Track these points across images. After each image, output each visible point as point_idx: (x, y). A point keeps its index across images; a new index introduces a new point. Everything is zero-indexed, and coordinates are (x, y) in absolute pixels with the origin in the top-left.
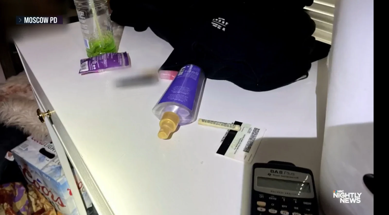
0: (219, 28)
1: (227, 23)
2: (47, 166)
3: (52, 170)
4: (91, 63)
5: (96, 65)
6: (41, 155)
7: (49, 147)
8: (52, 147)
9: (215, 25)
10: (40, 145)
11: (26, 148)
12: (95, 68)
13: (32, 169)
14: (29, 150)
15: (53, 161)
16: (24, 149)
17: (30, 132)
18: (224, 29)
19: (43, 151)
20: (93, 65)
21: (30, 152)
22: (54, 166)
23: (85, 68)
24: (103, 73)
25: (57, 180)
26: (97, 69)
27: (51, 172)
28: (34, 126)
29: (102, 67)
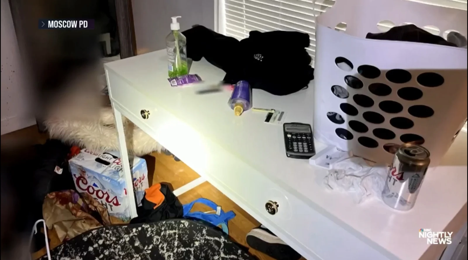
0: (259, 59)
1: (262, 57)
2: (105, 171)
3: (110, 173)
4: (178, 80)
5: (182, 81)
6: (97, 163)
7: (104, 157)
8: (106, 157)
9: (256, 58)
10: (94, 155)
11: (82, 158)
12: (181, 83)
13: (90, 175)
14: (85, 159)
15: (110, 167)
16: (81, 159)
17: (86, 145)
18: (261, 61)
19: (98, 160)
20: (180, 81)
21: (87, 161)
22: (112, 170)
23: (175, 84)
24: (185, 86)
25: (118, 180)
26: (182, 84)
27: (111, 174)
28: (90, 139)
29: (185, 83)
